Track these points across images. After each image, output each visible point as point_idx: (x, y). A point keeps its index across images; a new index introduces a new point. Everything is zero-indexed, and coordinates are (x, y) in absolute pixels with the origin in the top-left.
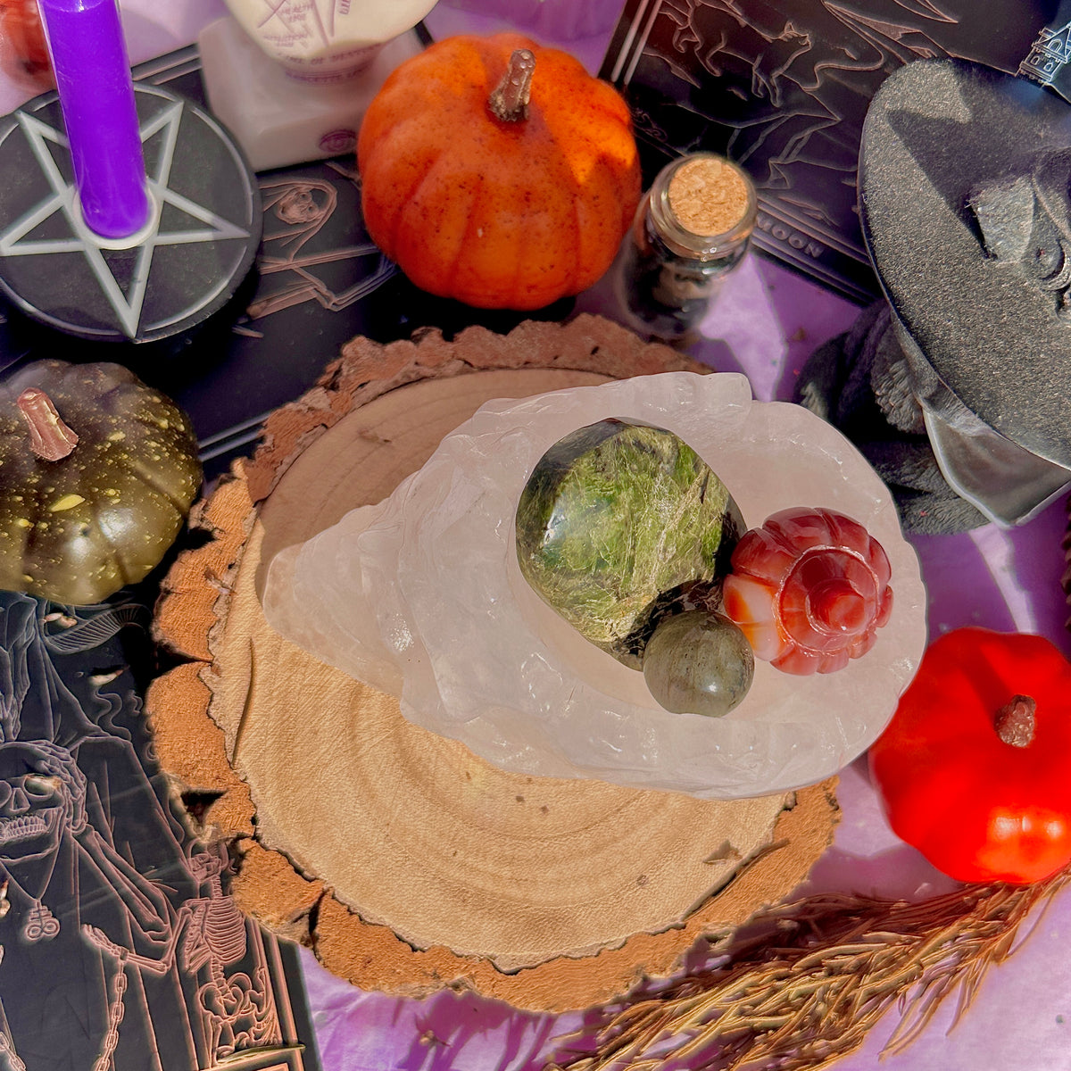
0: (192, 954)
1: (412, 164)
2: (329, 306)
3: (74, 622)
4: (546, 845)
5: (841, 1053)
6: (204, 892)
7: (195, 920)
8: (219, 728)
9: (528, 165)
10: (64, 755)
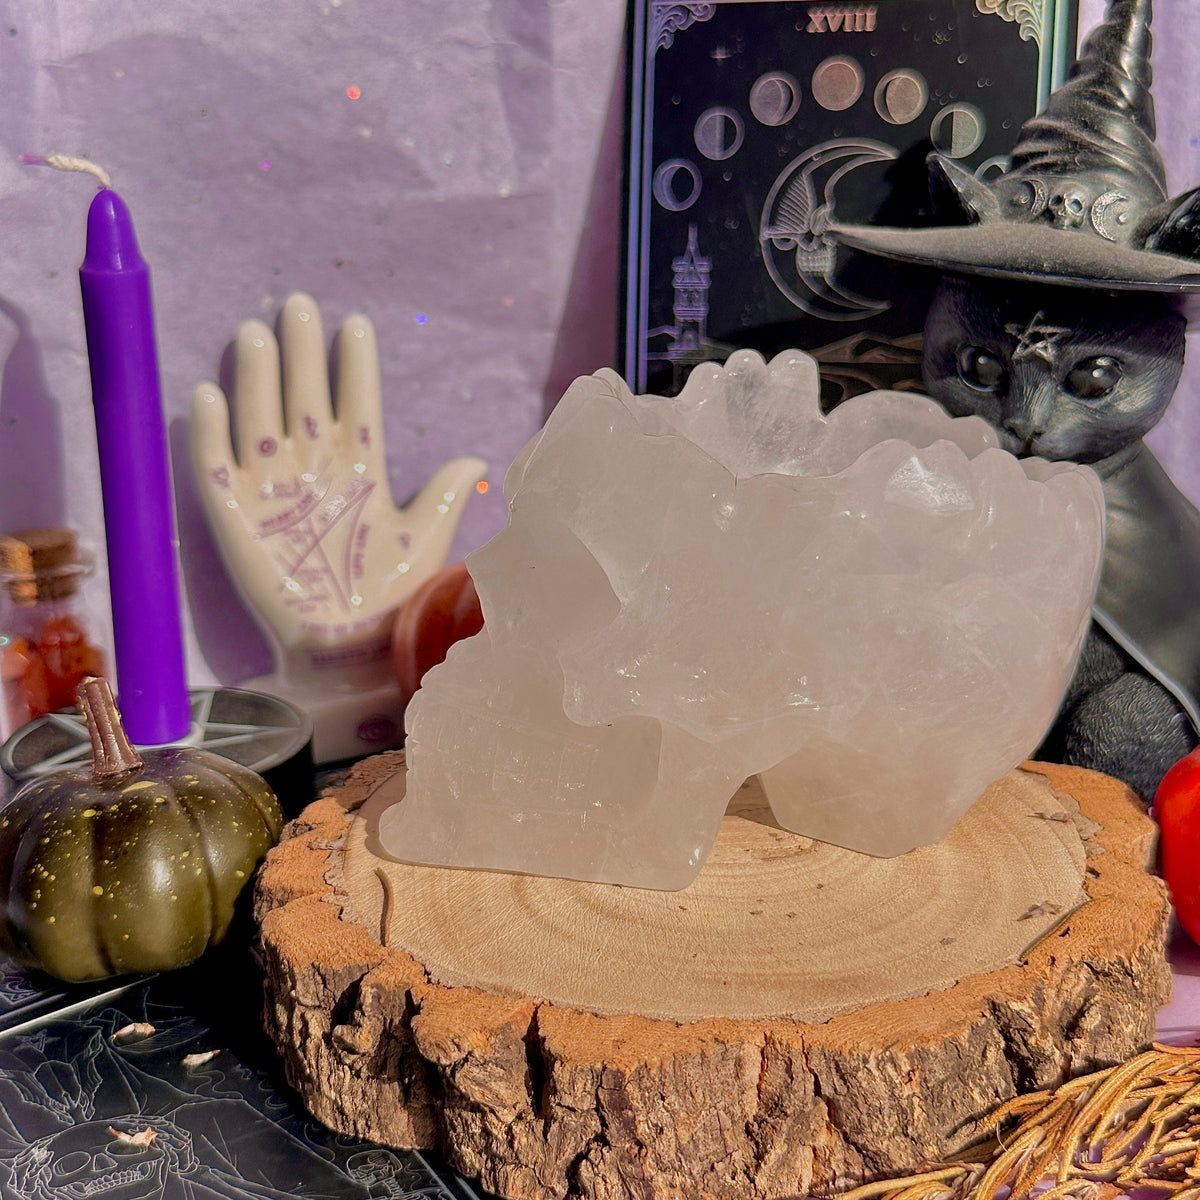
6: (378, 1192)
10: (156, 1121)
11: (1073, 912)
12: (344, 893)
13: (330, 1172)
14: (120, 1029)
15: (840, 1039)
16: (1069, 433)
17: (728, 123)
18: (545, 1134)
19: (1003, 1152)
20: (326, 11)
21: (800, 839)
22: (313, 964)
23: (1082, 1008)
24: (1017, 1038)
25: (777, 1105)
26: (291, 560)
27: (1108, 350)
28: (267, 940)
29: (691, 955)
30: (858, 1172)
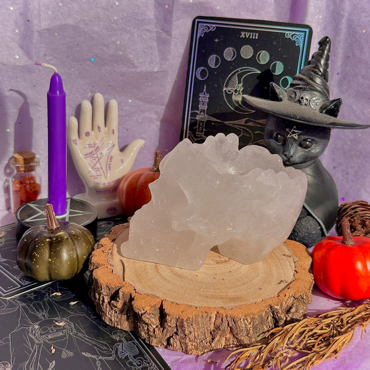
0: (121, 355)
6: (120, 341)
7: (120, 347)
8: (117, 275)
10: (64, 319)
11: (291, 283)
12: (113, 266)
13: (108, 335)
14: (53, 293)
15: (234, 314)
16: (299, 157)
17: (217, 58)
18: (163, 331)
19: (270, 342)
20: (113, 20)
21: (225, 257)
22: (107, 285)
23: (291, 307)
24: (276, 314)
25: (218, 328)
26: (93, 165)
27: (311, 138)
28: (94, 277)
29: (199, 289)
30: (236, 343)
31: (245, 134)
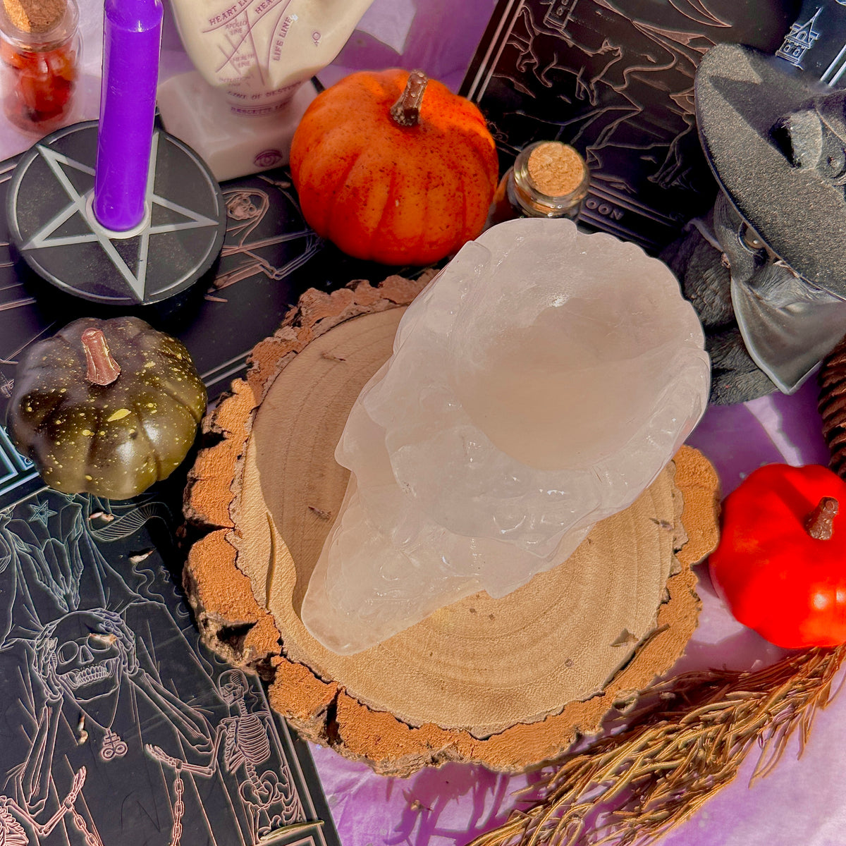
0: (231, 760)
1: (342, 158)
2: (273, 277)
3: (112, 518)
4: (496, 642)
5: (722, 783)
6: (234, 712)
7: (230, 733)
8: (245, 576)
9: (426, 154)
10: (115, 618)
13: (209, 688)
15: (491, 755)
26: (228, 50)
28: (191, 572)
29: (429, 653)
31: (681, 68)
